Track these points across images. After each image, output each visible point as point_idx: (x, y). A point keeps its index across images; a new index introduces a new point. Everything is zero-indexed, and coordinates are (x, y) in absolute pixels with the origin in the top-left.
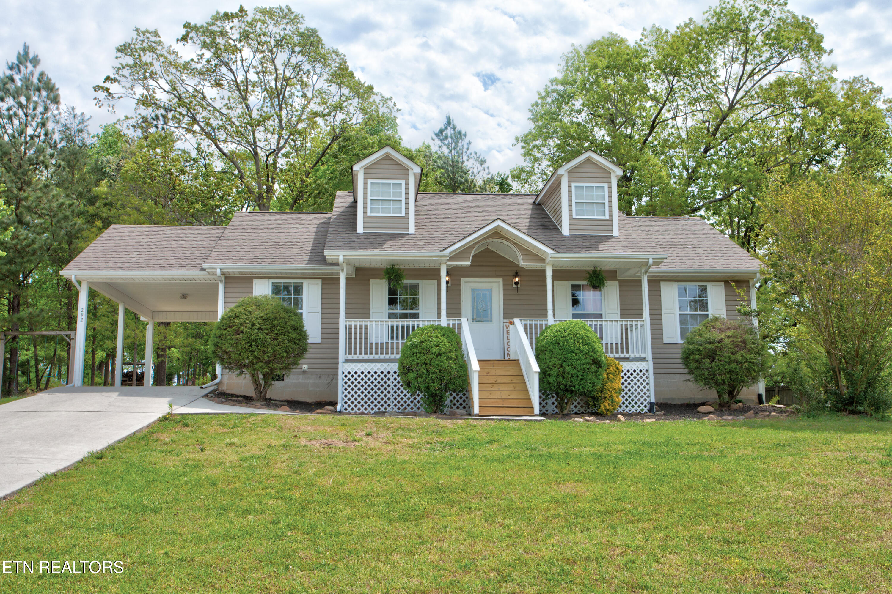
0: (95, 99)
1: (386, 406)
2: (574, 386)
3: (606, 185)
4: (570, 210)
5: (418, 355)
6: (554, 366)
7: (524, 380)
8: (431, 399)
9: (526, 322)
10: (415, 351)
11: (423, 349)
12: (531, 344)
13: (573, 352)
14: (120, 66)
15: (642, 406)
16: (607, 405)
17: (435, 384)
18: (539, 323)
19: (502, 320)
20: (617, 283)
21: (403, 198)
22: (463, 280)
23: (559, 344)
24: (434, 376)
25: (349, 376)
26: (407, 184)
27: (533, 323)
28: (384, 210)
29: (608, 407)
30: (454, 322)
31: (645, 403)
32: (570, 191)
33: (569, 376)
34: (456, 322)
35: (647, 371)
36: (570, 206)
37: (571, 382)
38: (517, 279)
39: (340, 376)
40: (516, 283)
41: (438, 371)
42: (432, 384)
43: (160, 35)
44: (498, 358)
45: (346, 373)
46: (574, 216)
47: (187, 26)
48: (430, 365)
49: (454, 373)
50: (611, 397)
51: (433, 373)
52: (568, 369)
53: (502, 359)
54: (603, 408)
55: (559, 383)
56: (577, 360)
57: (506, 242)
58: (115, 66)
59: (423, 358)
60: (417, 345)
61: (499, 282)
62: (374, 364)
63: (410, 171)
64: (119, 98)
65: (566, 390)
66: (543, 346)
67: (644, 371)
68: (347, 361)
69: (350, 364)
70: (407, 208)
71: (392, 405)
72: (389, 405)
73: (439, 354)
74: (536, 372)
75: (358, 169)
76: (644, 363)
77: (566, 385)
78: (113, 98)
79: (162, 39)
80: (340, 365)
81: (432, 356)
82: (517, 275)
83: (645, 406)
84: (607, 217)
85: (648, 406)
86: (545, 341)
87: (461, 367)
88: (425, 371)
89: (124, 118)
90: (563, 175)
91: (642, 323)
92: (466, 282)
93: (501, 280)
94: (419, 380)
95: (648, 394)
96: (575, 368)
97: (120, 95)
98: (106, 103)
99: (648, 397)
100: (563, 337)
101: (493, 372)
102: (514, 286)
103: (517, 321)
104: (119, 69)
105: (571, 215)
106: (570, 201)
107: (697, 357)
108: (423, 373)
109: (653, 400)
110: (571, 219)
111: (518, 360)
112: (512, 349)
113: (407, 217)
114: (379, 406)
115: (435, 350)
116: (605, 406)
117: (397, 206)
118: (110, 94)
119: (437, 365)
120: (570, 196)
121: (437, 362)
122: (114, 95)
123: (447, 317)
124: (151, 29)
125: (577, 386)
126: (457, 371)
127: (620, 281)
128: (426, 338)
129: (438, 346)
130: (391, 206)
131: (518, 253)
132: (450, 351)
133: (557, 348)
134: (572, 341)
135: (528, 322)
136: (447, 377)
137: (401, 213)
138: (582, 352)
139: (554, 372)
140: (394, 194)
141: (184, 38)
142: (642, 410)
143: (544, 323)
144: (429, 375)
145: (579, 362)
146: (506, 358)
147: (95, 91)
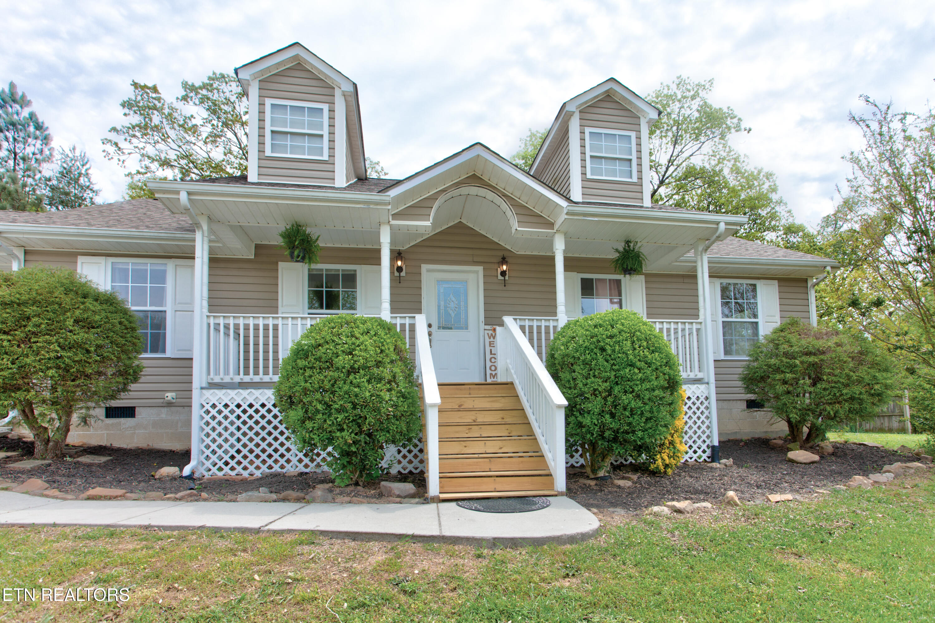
0: (104, 151)
1: (282, 461)
2: (633, 432)
3: (633, 135)
4: (584, 167)
5: (308, 373)
6: (595, 393)
7: (526, 417)
8: (345, 460)
9: (522, 324)
10: (301, 363)
11: (319, 359)
12: (539, 354)
13: (632, 365)
14: (130, 126)
15: (700, 452)
16: (666, 457)
17: (345, 433)
18: (543, 324)
19: (482, 326)
20: (642, 278)
21: (325, 132)
22: (424, 267)
23: (603, 350)
24: (340, 417)
25: (214, 412)
26: (332, 111)
27: (535, 324)
28: (294, 149)
29: (667, 462)
30: (403, 321)
31: (704, 447)
32: (583, 139)
33: (627, 413)
34: (407, 322)
35: (707, 398)
36: (583, 160)
37: (630, 424)
38: (505, 267)
39: (196, 411)
40: (503, 273)
41: (349, 406)
42: (338, 434)
43: (160, 91)
44: (477, 381)
45: (208, 407)
46: (589, 176)
47: (185, 85)
48: (333, 393)
49: (387, 409)
50: (672, 443)
51: (338, 411)
52: (625, 399)
53: (483, 382)
54: (659, 462)
55: (603, 428)
56: (642, 381)
57: (490, 195)
58: (124, 125)
59: (317, 377)
60: (308, 351)
61: (477, 272)
62: (261, 391)
63: (336, 88)
64: (129, 154)
65: (615, 440)
66: (567, 355)
67: (702, 399)
68: (212, 386)
69: (216, 391)
70: (332, 148)
71: (294, 460)
72: (288, 461)
73: (353, 370)
74: (559, 407)
75: (248, 78)
76: (702, 387)
77: (616, 432)
78: (123, 153)
79: (162, 96)
80: (196, 393)
81: (336, 374)
82: (504, 261)
83: (704, 452)
84: (635, 179)
85: (709, 452)
86: (572, 346)
87: (404, 396)
88: (319, 407)
89: (136, 172)
90: (574, 112)
91: (699, 326)
92: (428, 271)
93: (480, 269)
94: (309, 425)
95: (708, 432)
96: (638, 396)
97: (130, 151)
98: (116, 157)
99: (708, 437)
100: (611, 337)
101: (469, 404)
102: (500, 277)
103: (508, 320)
104: (129, 128)
105: (584, 174)
106: (583, 153)
107: (789, 376)
108: (318, 411)
109: (716, 443)
110: (585, 179)
111: (512, 383)
112: (500, 364)
113: (331, 162)
114: (270, 462)
115: (343, 361)
116: (662, 459)
117: (315, 144)
118: (119, 149)
119: (346, 393)
120: (583, 146)
121: (346, 388)
122: (124, 151)
123: (392, 313)
124: (150, 85)
125: (640, 434)
126: (395, 406)
127: (647, 275)
128: (328, 338)
129: (351, 353)
130: (306, 143)
131: (510, 213)
132: (378, 364)
133: (600, 357)
134: (629, 343)
135: (527, 323)
136: (371, 419)
137: (322, 155)
138: (649, 364)
139: (595, 405)
140: (311, 125)
141: (185, 98)
142: (700, 457)
143: (552, 324)
144: (330, 415)
145: (647, 385)
146: (489, 380)
147: (103, 143)
